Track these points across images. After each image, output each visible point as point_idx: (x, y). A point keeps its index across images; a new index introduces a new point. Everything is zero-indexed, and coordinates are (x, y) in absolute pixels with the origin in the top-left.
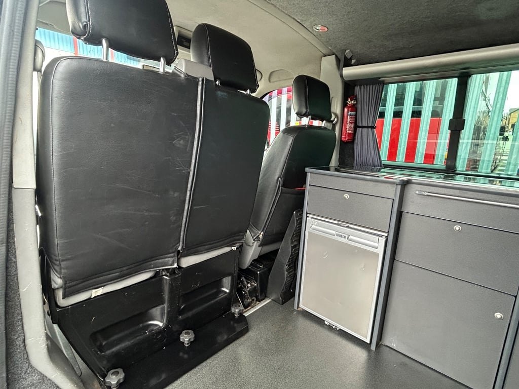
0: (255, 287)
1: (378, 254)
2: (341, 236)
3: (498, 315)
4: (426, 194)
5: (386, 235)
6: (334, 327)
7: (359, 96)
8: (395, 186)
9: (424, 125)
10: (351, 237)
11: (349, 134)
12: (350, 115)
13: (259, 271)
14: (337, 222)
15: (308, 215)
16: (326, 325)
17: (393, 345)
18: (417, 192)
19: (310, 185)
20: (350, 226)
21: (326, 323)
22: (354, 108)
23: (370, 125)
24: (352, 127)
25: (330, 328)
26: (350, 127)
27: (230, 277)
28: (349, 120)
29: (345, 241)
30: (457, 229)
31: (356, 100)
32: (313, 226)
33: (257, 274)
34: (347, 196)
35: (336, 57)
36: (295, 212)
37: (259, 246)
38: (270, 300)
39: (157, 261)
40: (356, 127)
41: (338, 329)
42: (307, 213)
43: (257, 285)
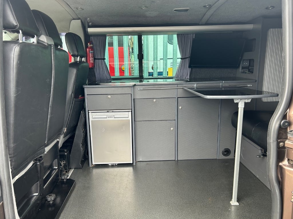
0: (65, 164)
1: (130, 120)
2: (111, 117)
3: (172, 129)
4: (142, 89)
5: (131, 110)
6: (114, 165)
7: (94, 42)
8: (131, 88)
9: (116, 54)
10: (115, 116)
11: (92, 63)
12: (91, 53)
13: (66, 153)
14: (106, 111)
15: (89, 112)
16: (110, 166)
17: (141, 160)
18: (139, 89)
19: (87, 95)
20: (114, 111)
21: (110, 165)
22: (92, 48)
23: (102, 58)
24: (93, 59)
25: (113, 166)
26: (92, 59)
27: (56, 159)
28: (91, 56)
29: (113, 119)
30: (155, 101)
31: (92, 44)
32: (93, 117)
33: (66, 155)
34: (109, 96)
35: (81, 20)
36: (82, 112)
37: (64, 138)
38: (73, 169)
39: (38, 152)
40: (95, 59)
41: (116, 164)
42: (88, 111)
43: (66, 162)
